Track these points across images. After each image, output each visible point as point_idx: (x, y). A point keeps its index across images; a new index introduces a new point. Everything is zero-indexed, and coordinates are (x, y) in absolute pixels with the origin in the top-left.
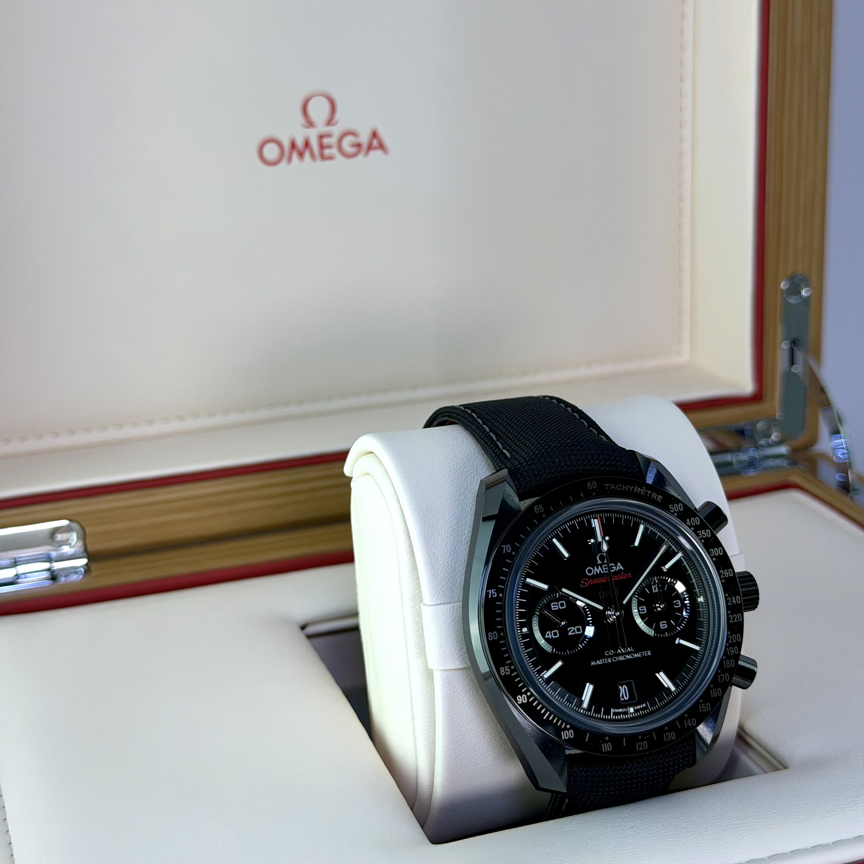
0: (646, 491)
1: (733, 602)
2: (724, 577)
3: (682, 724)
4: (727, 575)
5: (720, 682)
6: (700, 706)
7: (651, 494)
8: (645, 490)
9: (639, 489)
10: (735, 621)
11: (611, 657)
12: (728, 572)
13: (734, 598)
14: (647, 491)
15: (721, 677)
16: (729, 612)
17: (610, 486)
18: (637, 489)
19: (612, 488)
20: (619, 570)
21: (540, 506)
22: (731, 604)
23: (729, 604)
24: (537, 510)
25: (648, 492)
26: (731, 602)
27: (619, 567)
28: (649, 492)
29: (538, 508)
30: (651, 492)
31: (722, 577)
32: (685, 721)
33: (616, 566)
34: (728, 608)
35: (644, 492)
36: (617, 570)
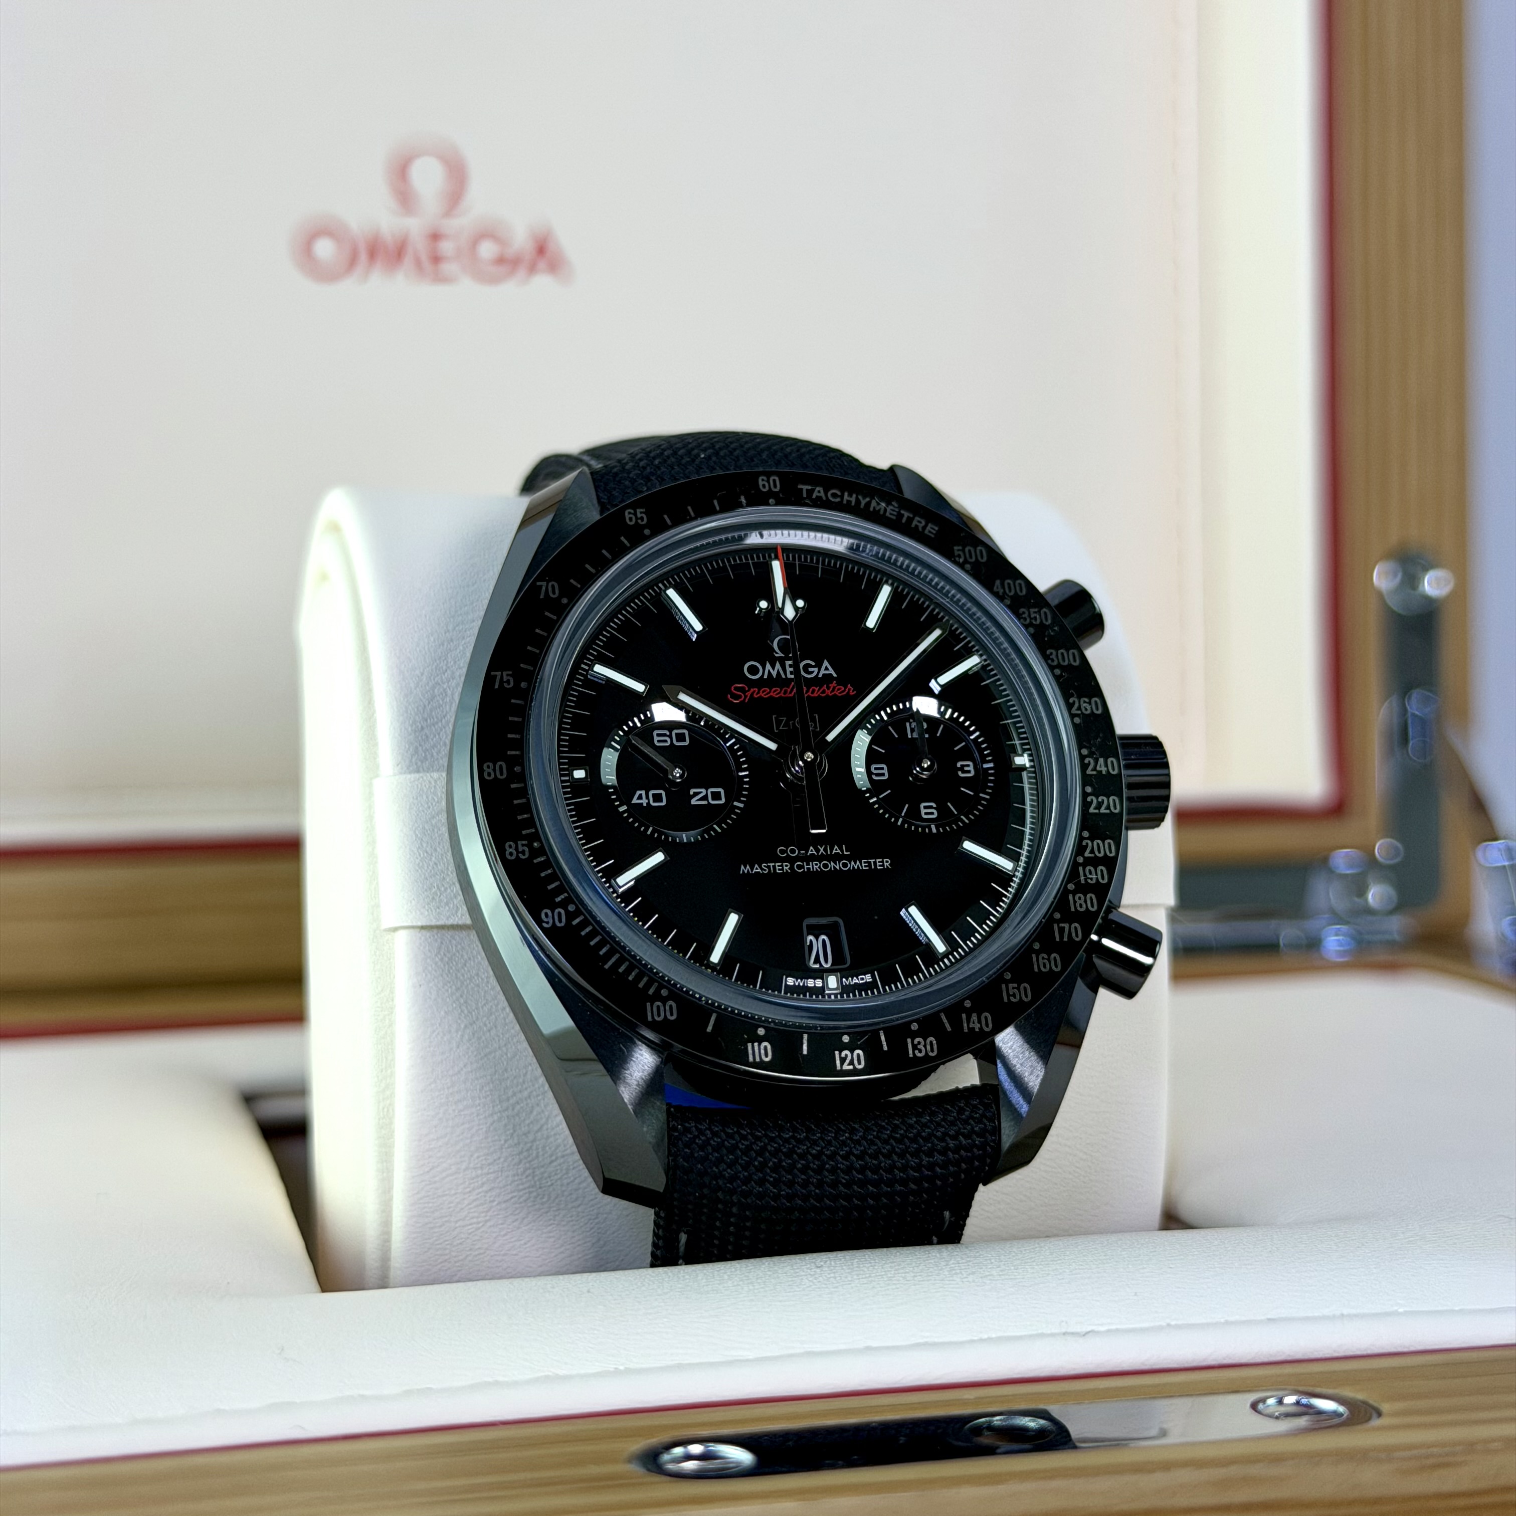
0: (899, 513)
1: (1098, 768)
2: (1079, 712)
3: (956, 1023)
4: (1086, 710)
5: (1058, 939)
6: (1004, 986)
7: (910, 520)
8: (897, 510)
9: (883, 505)
10: (1103, 810)
11: (792, 861)
12: (1090, 703)
13: (1101, 760)
14: (902, 512)
15: (1061, 930)
16: (1089, 789)
17: (813, 491)
18: (878, 504)
19: (817, 496)
20: (823, 675)
21: (638, 511)
22: (1094, 773)
23: (1089, 772)
24: (631, 519)
25: (903, 515)
26: (1094, 769)
27: (827, 669)
28: (906, 514)
29: (635, 514)
30: (911, 516)
31: (1074, 711)
32: (964, 1016)
33: (819, 666)
34: (1086, 780)
35: (895, 513)
36: (820, 676)
